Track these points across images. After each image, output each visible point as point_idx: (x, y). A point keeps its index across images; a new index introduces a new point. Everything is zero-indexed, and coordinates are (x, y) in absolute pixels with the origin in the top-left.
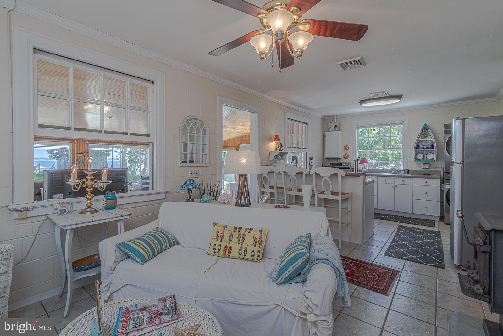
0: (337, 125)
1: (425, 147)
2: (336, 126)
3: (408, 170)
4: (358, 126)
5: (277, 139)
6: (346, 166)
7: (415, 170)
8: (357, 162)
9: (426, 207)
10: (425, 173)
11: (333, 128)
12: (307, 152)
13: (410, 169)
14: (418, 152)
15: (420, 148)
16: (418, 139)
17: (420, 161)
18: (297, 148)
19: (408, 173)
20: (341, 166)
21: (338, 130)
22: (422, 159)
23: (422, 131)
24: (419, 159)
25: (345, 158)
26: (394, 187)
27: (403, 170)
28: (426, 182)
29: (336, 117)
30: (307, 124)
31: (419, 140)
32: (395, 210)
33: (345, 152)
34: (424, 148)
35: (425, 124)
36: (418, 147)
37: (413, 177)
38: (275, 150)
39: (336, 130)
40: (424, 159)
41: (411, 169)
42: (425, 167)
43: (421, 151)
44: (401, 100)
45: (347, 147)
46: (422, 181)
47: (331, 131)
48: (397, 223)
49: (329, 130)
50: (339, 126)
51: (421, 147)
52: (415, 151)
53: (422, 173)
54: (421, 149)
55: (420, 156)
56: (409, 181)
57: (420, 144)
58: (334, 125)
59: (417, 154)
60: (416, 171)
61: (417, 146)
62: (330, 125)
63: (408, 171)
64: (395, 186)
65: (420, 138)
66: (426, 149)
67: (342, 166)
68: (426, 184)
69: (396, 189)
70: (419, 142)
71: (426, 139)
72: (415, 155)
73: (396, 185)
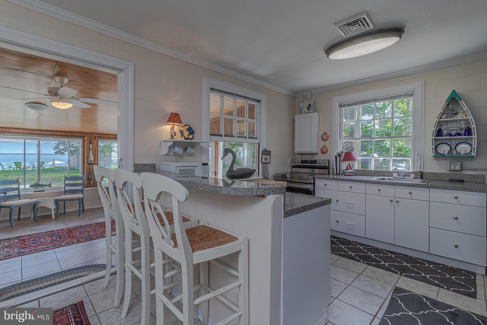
0: (311, 104)
1: (454, 133)
2: (310, 106)
3: (422, 173)
4: (341, 104)
5: (174, 118)
6: (323, 165)
7: (435, 173)
8: (338, 158)
9: (456, 244)
10: (454, 178)
11: (305, 109)
12: (259, 144)
13: (425, 171)
14: (439, 142)
15: (444, 135)
16: (440, 118)
17: (444, 156)
18: (236, 137)
19: (422, 178)
20: (315, 165)
21: (312, 111)
22: (448, 153)
23: (448, 105)
24: (442, 153)
25: (322, 153)
26: (393, 202)
27: (413, 173)
28: (457, 198)
29: (310, 93)
30: (259, 101)
31: (441, 120)
32: (395, 244)
33: (322, 143)
34: (450, 135)
35: (454, 90)
36: (439, 133)
37: (429, 187)
38: (170, 137)
39: (310, 112)
40: (452, 154)
41: (427, 170)
42: (453, 167)
43: (446, 139)
44: (400, 37)
45: (325, 137)
46: (448, 195)
47: (302, 114)
48: (395, 275)
49: (301, 112)
50: (314, 105)
51: (445, 132)
52: (435, 139)
53: (448, 179)
54: (446, 136)
55: (444, 149)
56: (422, 194)
57: (443, 128)
58: (308, 105)
59: (437, 146)
60: (437, 174)
61: (438, 131)
62: (302, 105)
63: (421, 175)
64: (395, 202)
65: (444, 116)
66: (455, 135)
67: (318, 164)
68: (455, 201)
69: (399, 206)
70: (443, 125)
71: (455, 118)
72: (433, 147)
73: (396, 199)
